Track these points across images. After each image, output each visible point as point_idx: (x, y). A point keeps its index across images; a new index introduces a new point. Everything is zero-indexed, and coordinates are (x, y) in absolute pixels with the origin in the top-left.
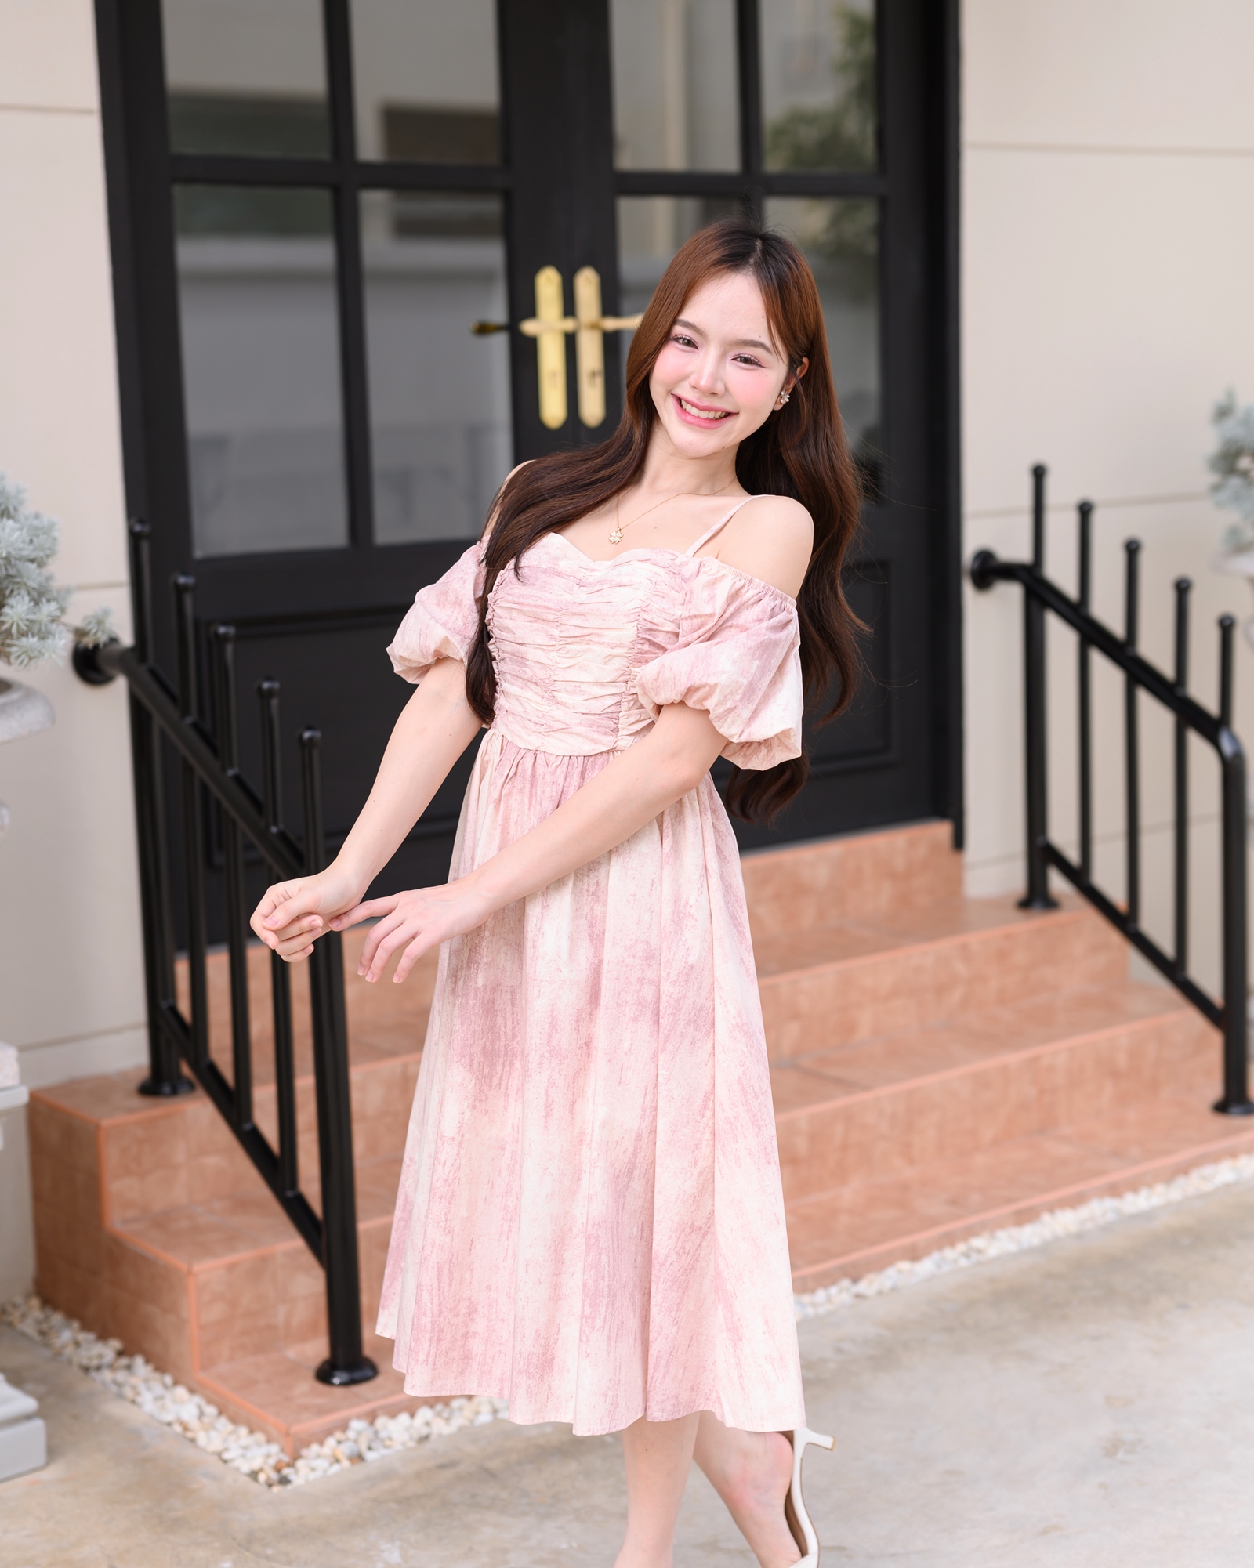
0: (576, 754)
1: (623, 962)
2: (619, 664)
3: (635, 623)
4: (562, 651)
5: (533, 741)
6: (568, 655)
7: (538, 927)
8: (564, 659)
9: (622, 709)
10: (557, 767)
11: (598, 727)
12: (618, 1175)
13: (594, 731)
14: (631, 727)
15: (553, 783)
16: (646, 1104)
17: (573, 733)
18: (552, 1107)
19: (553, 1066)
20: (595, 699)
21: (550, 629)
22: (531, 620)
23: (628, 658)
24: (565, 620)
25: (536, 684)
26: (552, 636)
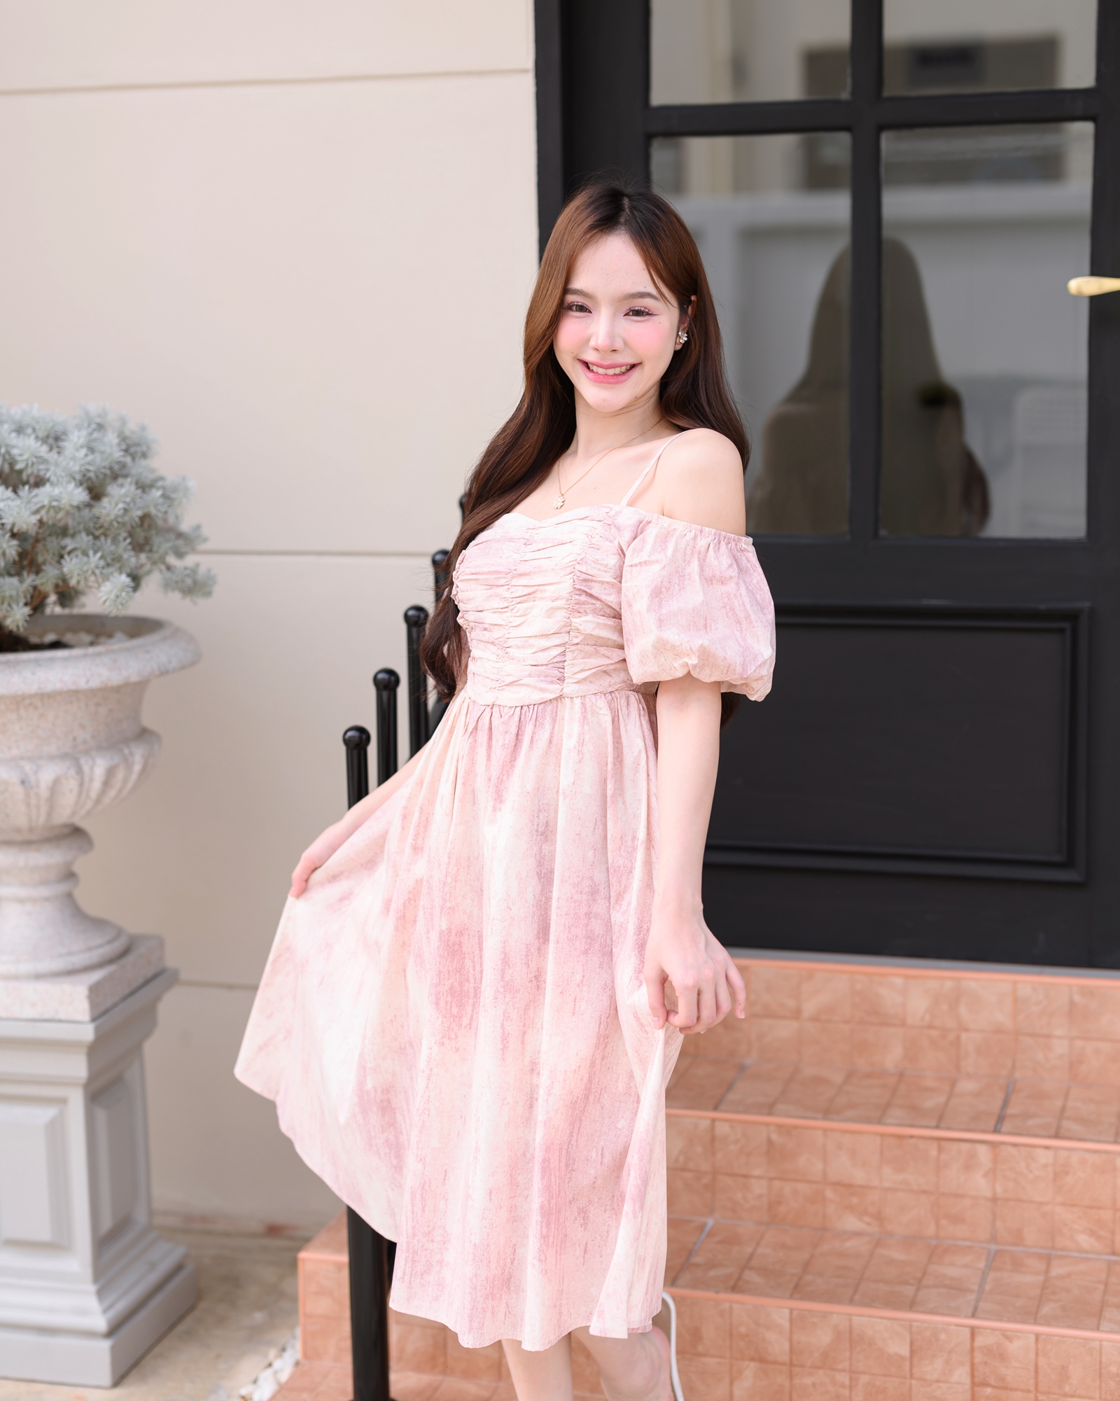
0: (527, 703)
1: (572, 898)
2: (561, 616)
3: (572, 576)
4: (514, 611)
5: (490, 697)
6: (517, 614)
8: (514, 618)
9: (567, 659)
10: (510, 717)
11: (546, 676)
12: (576, 1102)
13: (542, 681)
14: (577, 676)
15: (507, 732)
17: (523, 685)
18: (508, 1040)
19: (507, 1000)
20: (542, 650)
21: (502, 592)
22: (487, 587)
23: (567, 609)
24: (514, 582)
25: (493, 644)
26: (504, 599)
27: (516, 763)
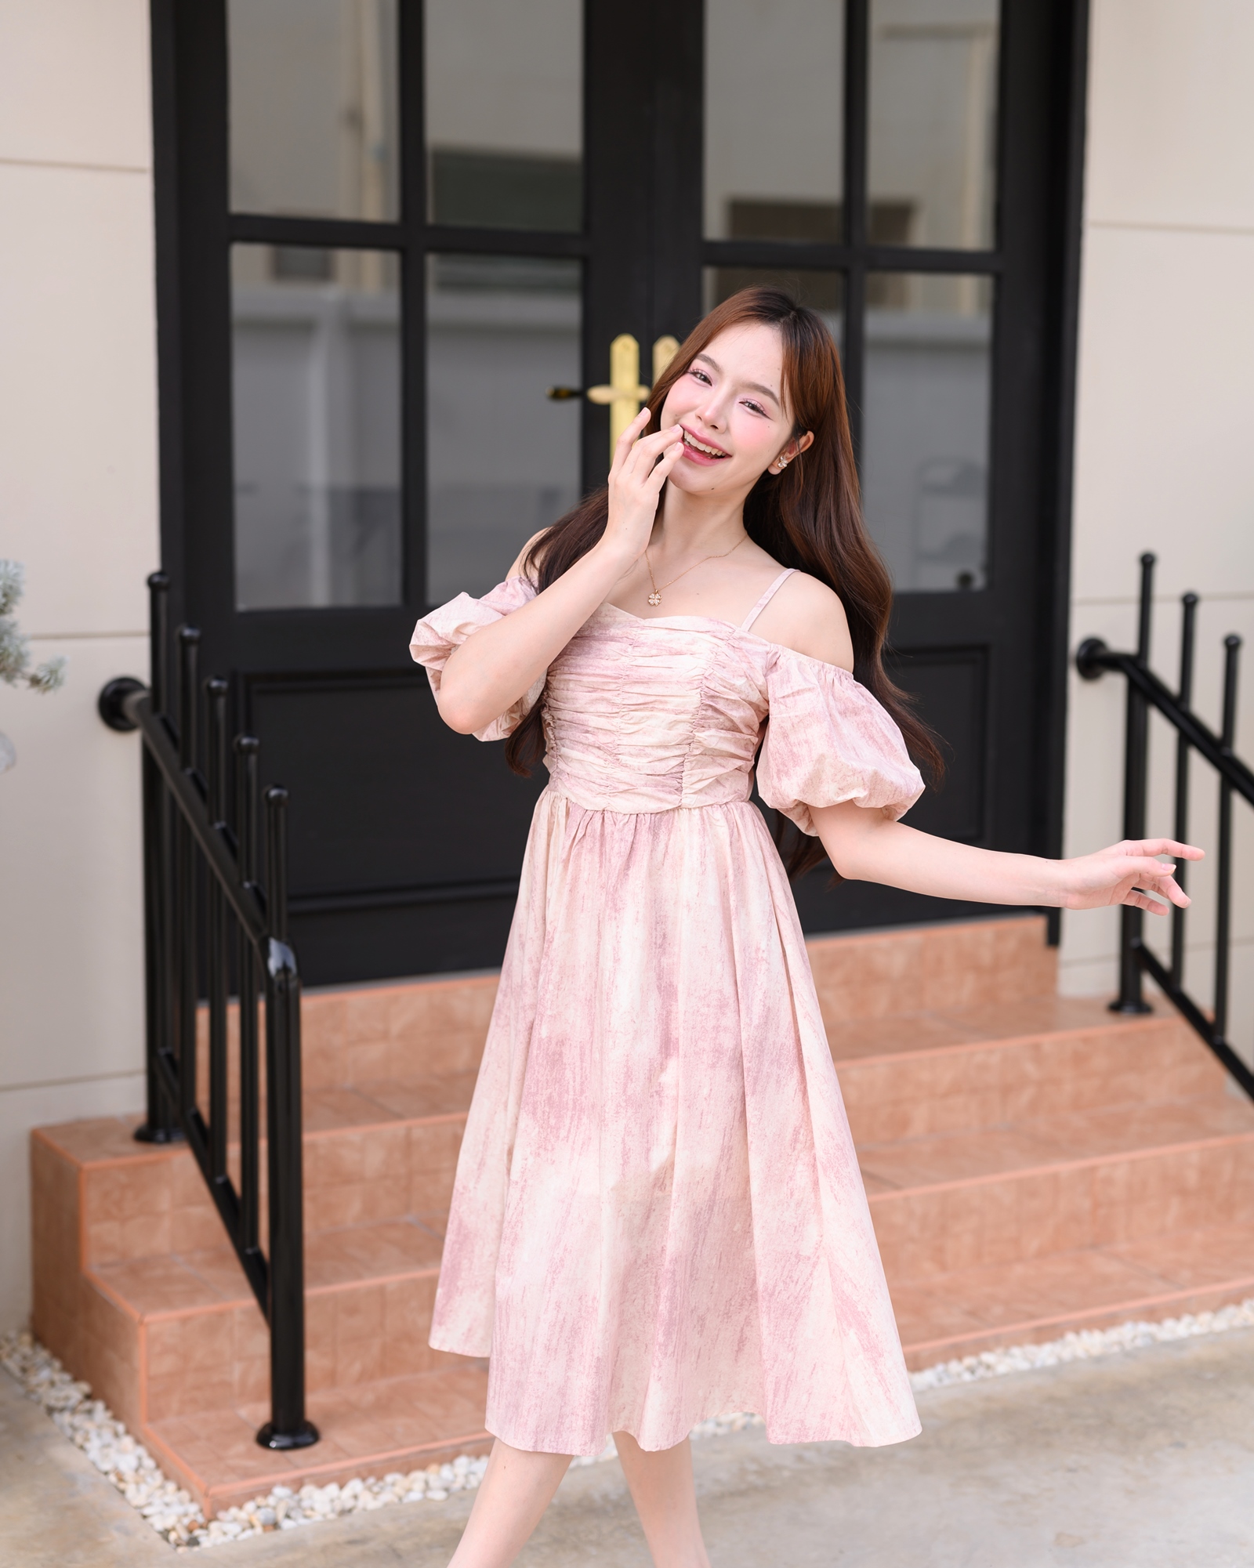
0: (643, 812)
1: (698, 1011)
2: (682, 730)
3: (699, 690)
4: (626, 718)
5: (600, 802)
6: (631, 722)
7: (611, 980)
8: (629, 726)
9: (685, 769)
10: (625, 824)
11: (663, 786)
13: (659, 791)
14: (693, 786)
15: (622, 840)
16: (724, 1144)
17: (639, 793)
18: (629, 1155)
19: (629, 1114)
20: (660, 760)
21: (610, 697)
22: (591, 690)
23: (692, 723)
24: (627, 688)
25: (599, 748)
26: (614, 704)
27: (630, 872)
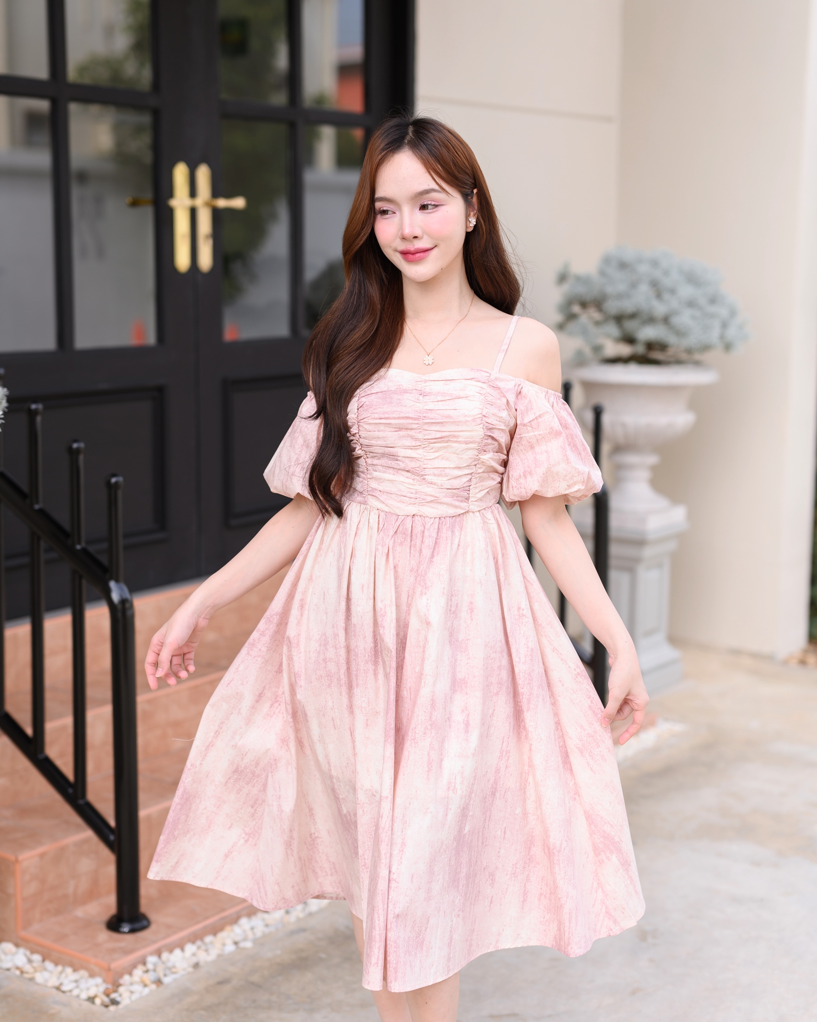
0: (443, 516)
2: (472, 454)
3: (481, 426)
4: (427, 449)
5: (412, 510)
6: (432, 451)
8: (430, 454)
9: (472, 483)
10: (431, 525)
11: (457, 497)
13: (455, 500)
14: (476, 496)
15: (430, 536)
16: (503, 749)
17: (442, 503)
20: (454, 478)
21: (414, 434)
22: (397, 429)
23: (478, 450)
24: (426, 427)
25: (408, 471)
26: (417, 439)
27: (434, 560)
